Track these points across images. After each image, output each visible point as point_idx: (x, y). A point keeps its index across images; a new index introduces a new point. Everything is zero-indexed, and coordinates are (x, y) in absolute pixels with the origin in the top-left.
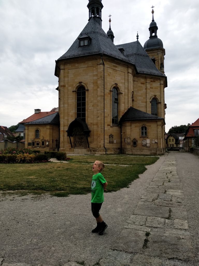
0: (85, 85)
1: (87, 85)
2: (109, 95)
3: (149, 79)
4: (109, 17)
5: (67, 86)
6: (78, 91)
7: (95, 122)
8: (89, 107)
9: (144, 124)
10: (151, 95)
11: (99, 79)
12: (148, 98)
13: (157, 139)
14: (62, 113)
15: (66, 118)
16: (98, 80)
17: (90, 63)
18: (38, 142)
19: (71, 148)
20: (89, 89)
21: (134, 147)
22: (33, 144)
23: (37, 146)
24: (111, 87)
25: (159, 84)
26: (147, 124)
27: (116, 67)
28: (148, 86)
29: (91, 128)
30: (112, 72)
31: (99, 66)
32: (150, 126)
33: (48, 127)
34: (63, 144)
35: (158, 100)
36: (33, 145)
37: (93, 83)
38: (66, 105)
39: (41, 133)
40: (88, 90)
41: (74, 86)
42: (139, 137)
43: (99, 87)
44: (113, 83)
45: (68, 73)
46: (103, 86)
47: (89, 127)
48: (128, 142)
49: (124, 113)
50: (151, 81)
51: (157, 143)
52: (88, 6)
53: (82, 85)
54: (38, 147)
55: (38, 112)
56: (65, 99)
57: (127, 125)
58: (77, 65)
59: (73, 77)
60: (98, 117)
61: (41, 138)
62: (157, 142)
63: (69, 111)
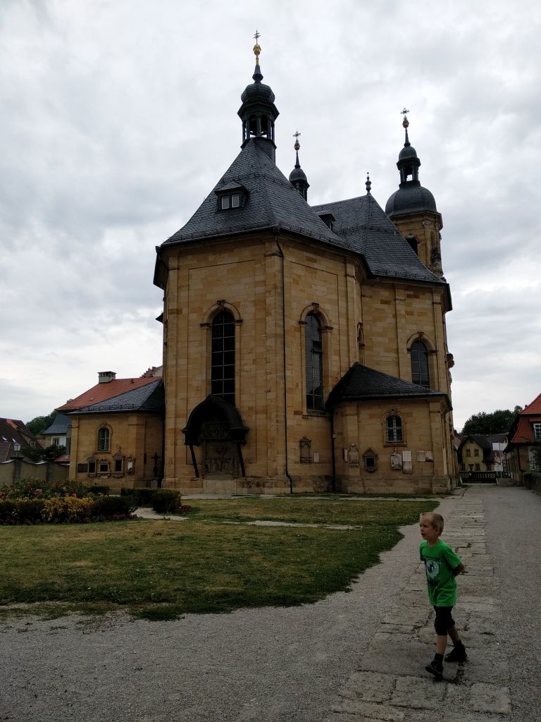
0: (233, 309)
1: (238, 309)
2: (298, 334)
3: (402, 291)
4: (295, 139)
5: (185, 311)
6: (214, 322)
7: (261, 403)
8: (245, 365)
9: (393, 410)
10: (408, 330)
11: (269, 292)
12: (401, 339)
13: (432, 450)
14: (171, 380)
15: (182, 395)
16: (267, 294)
17: (246, 253)
18: (103, 463)
19: (195, 476)
20: (244, 317)
21: (369, 472)
22: (92, 467)
23: (102, 474)
24: (303, 312)
25: (431, 302)
26: (403, 411)
27: (315, 261)
28: (401, 308)
29: (250, 420)
30: (303, 274)
31: (269, 260)
32: (410, 415)
33: (133, 420)
34: (173, 466)
35: (430, 346)
36: (92, 470)
37: (255, 303)
38: (182, 362)
39: (114, 437)
40: (241, 321)
41: (205, 310)
42: (381, 445)
43: (270, 314)
44: (308, 303)
45: (189, 277)
46: (282, 311)
47: (244, 417)
48: (352, 458)
49: (339, 379)
50: (409, 296)
51: (431, 461)
52: (241, 113)
53: (226, 309)
54: (105, 474)
55: (106, 379)
56: (179, 346)
57: (348, 412)
58: (211, 258)
59: (202, 287)
60: (270, 391)
61: (114, 451)
62: (431, 458)
63: (190, 376)
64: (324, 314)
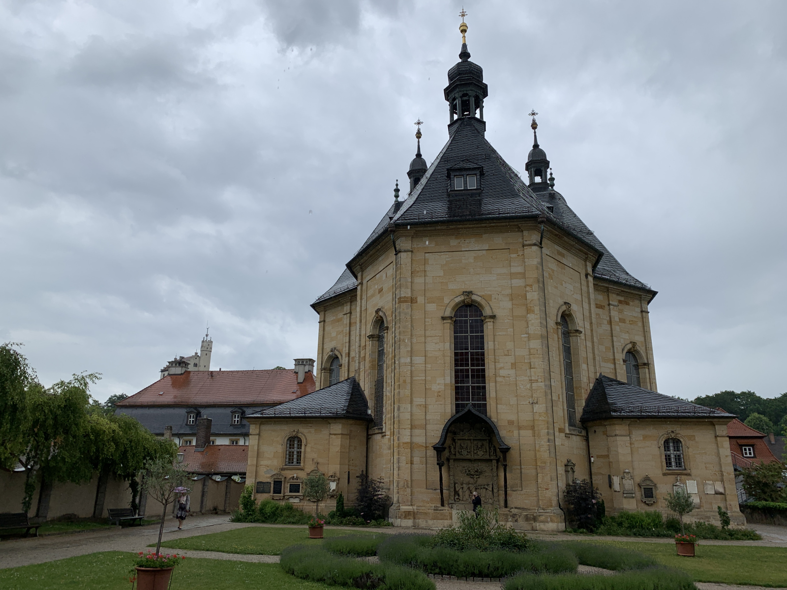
0: (483, 302)
1: (490, 302)
2: (556, 336)
3: (614, 296)
5: (421, 300)
6: (455, 316)
7: (525, 417)
8: (501, 368)
9: (673, 432)
11: (531, 286)
12: (617, 348)
13: (722, 481)
14: (405, 381)
15: (419, 400)
16: (528, 288)
17: (498, 240)
18: (294, 482)
19: (440, 505)
20: (497, 312)
21: (648, 505)
22: (278, 486)
23: (292, 497)
24: (558, 311)
25: (639, 310)
26: (683, 432)
27: (563, 255)
28: (614, 313)
29: (508, 435)
30: (555, 269)
31: (528, 250)
32: (692, 438)
33: (337, 428)
34: (409, 490)
35: (641, 357)
36: (277, 490)
37: (512, 297)
38: (419, 360)
39: (308, 449)
40: (493, 317)
41: (446, 301)
42: (659, 472)
43: (533, 312)
44: (561, 302)
45: (425, 262)
46: (544, 309)
47: (503, 433)
48: (627, 487)
50: (620, 302)
51: (721, 494)
53: (473, 301)
54: (296, 497)
56: (414, 340)
57: (618, 432)
58: (454, 242)
59: (442, 274)
60: (537, 403)
61: (309, 467)
62: (721, 490)
63: (428, 378)
64: (574, 316)
